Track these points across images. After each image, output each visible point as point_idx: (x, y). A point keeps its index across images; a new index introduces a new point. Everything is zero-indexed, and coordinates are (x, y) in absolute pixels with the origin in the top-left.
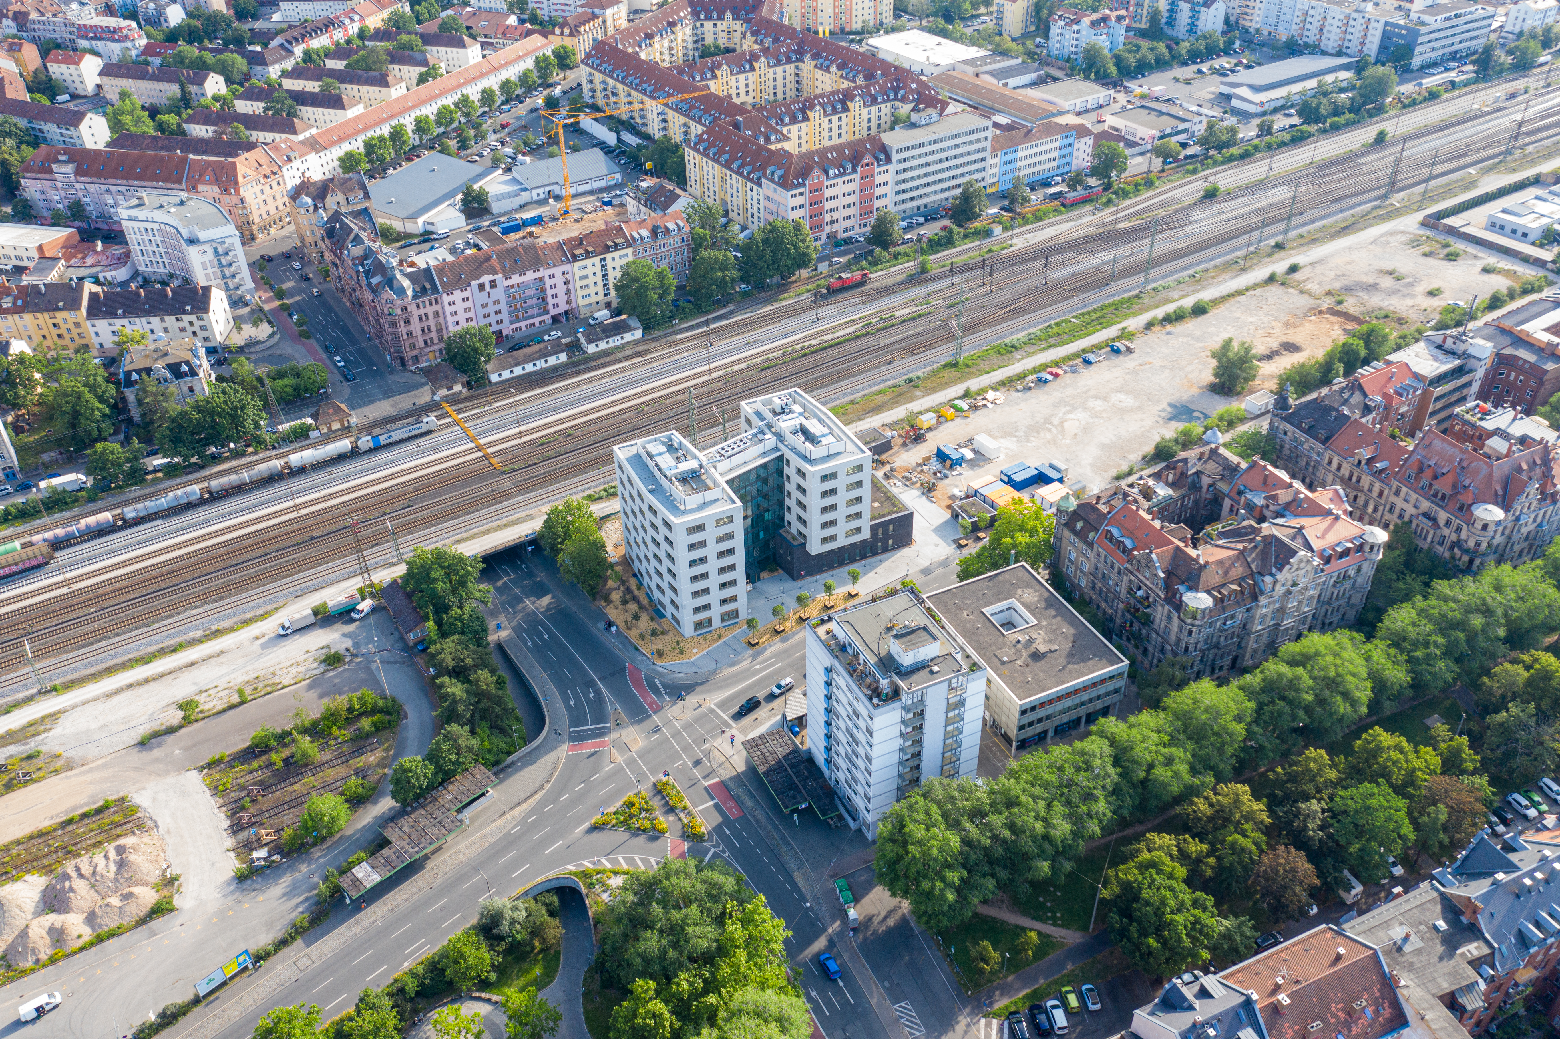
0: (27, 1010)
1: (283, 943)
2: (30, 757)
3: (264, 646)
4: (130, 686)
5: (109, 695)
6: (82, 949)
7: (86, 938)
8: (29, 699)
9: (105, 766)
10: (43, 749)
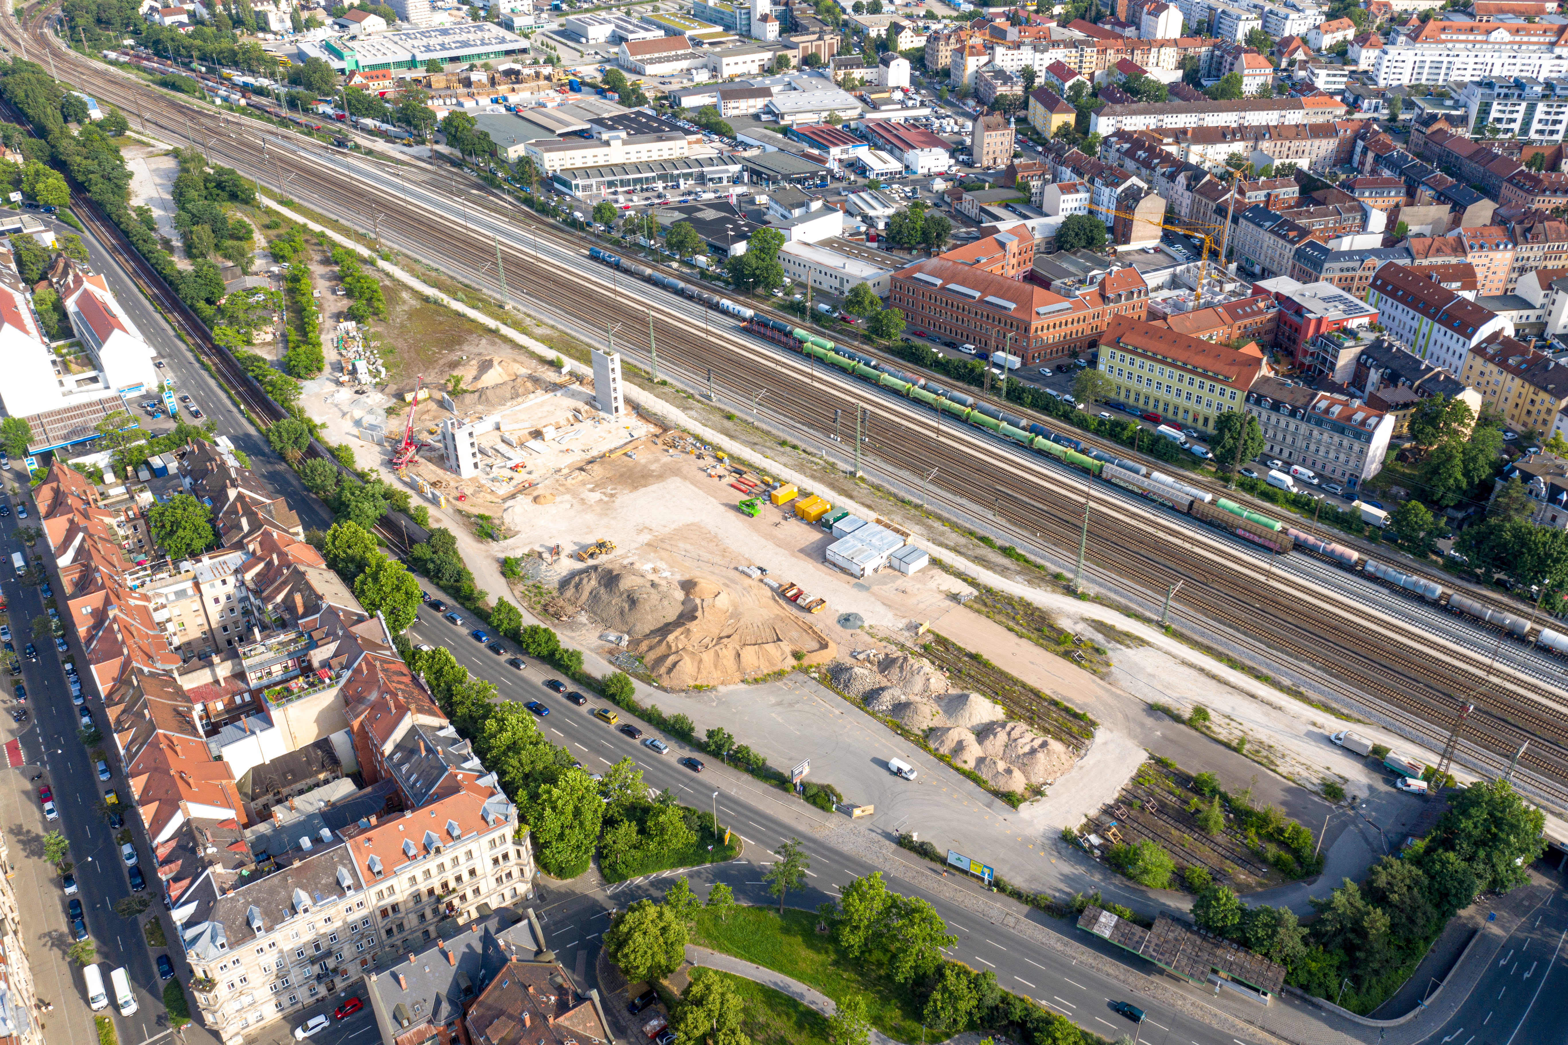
0: (896, 763)
1: (1017, 895)
2: (1097, 650)
3: (1309, 735)
4: (1202, 670)
5: (1184, 663)
6: (957, 769)
7: (966, 767)
8: (1148, 621)
9: (1118, 697)
10: (1110, 654)
